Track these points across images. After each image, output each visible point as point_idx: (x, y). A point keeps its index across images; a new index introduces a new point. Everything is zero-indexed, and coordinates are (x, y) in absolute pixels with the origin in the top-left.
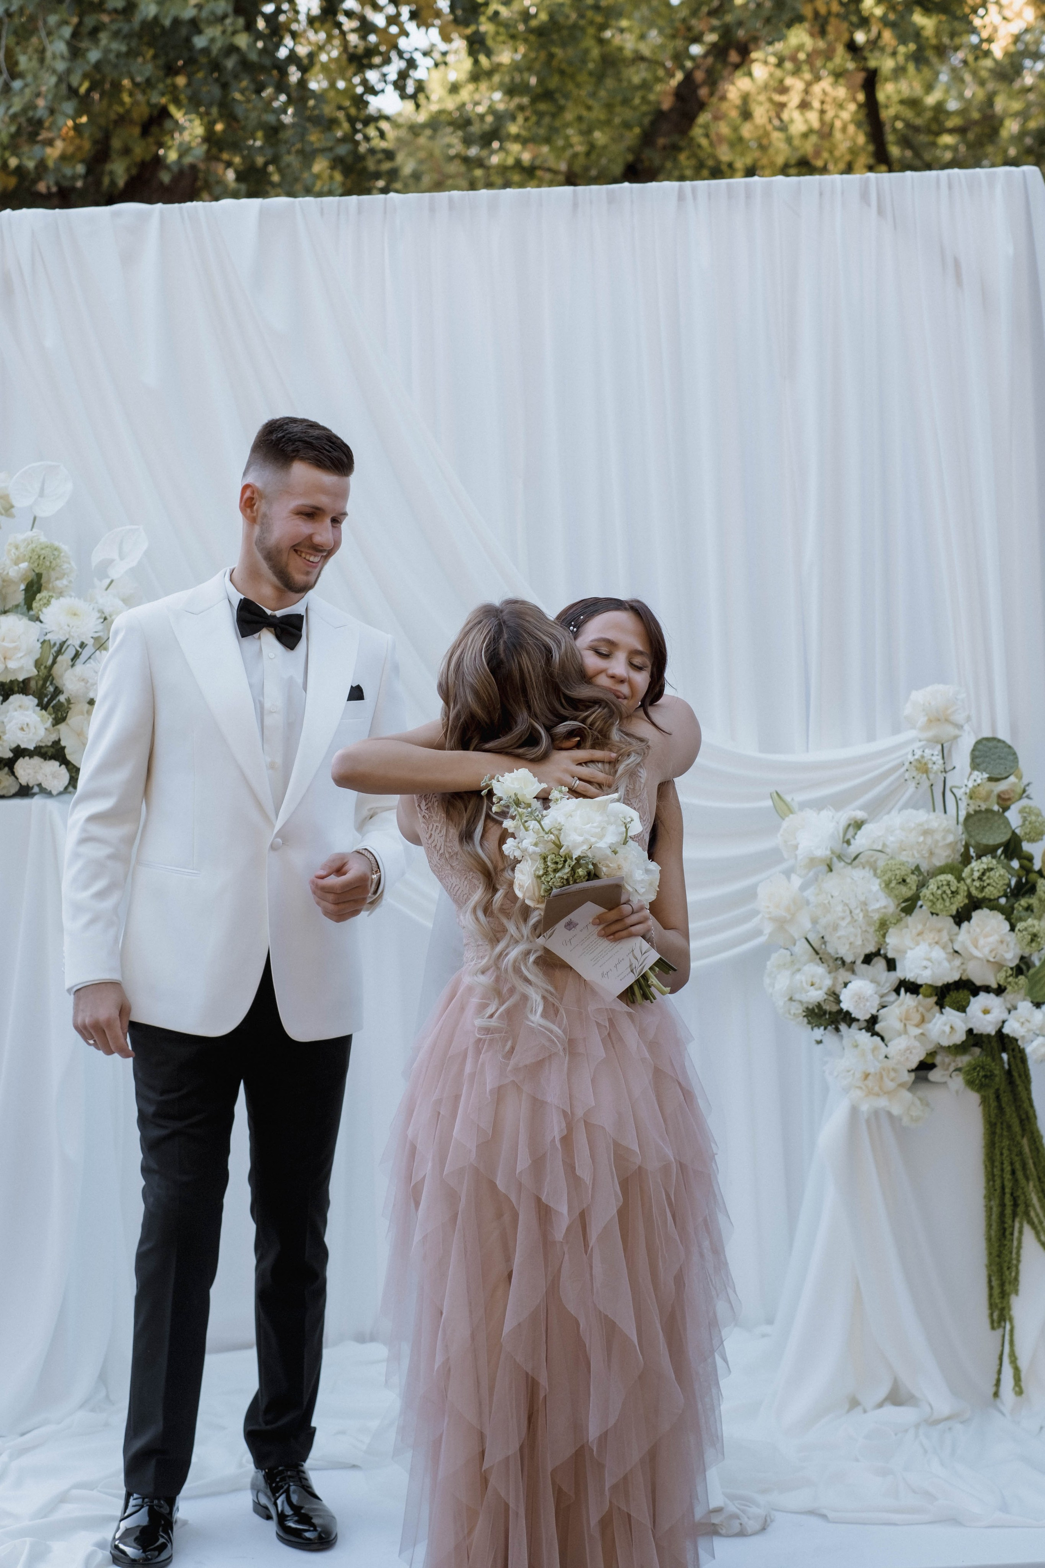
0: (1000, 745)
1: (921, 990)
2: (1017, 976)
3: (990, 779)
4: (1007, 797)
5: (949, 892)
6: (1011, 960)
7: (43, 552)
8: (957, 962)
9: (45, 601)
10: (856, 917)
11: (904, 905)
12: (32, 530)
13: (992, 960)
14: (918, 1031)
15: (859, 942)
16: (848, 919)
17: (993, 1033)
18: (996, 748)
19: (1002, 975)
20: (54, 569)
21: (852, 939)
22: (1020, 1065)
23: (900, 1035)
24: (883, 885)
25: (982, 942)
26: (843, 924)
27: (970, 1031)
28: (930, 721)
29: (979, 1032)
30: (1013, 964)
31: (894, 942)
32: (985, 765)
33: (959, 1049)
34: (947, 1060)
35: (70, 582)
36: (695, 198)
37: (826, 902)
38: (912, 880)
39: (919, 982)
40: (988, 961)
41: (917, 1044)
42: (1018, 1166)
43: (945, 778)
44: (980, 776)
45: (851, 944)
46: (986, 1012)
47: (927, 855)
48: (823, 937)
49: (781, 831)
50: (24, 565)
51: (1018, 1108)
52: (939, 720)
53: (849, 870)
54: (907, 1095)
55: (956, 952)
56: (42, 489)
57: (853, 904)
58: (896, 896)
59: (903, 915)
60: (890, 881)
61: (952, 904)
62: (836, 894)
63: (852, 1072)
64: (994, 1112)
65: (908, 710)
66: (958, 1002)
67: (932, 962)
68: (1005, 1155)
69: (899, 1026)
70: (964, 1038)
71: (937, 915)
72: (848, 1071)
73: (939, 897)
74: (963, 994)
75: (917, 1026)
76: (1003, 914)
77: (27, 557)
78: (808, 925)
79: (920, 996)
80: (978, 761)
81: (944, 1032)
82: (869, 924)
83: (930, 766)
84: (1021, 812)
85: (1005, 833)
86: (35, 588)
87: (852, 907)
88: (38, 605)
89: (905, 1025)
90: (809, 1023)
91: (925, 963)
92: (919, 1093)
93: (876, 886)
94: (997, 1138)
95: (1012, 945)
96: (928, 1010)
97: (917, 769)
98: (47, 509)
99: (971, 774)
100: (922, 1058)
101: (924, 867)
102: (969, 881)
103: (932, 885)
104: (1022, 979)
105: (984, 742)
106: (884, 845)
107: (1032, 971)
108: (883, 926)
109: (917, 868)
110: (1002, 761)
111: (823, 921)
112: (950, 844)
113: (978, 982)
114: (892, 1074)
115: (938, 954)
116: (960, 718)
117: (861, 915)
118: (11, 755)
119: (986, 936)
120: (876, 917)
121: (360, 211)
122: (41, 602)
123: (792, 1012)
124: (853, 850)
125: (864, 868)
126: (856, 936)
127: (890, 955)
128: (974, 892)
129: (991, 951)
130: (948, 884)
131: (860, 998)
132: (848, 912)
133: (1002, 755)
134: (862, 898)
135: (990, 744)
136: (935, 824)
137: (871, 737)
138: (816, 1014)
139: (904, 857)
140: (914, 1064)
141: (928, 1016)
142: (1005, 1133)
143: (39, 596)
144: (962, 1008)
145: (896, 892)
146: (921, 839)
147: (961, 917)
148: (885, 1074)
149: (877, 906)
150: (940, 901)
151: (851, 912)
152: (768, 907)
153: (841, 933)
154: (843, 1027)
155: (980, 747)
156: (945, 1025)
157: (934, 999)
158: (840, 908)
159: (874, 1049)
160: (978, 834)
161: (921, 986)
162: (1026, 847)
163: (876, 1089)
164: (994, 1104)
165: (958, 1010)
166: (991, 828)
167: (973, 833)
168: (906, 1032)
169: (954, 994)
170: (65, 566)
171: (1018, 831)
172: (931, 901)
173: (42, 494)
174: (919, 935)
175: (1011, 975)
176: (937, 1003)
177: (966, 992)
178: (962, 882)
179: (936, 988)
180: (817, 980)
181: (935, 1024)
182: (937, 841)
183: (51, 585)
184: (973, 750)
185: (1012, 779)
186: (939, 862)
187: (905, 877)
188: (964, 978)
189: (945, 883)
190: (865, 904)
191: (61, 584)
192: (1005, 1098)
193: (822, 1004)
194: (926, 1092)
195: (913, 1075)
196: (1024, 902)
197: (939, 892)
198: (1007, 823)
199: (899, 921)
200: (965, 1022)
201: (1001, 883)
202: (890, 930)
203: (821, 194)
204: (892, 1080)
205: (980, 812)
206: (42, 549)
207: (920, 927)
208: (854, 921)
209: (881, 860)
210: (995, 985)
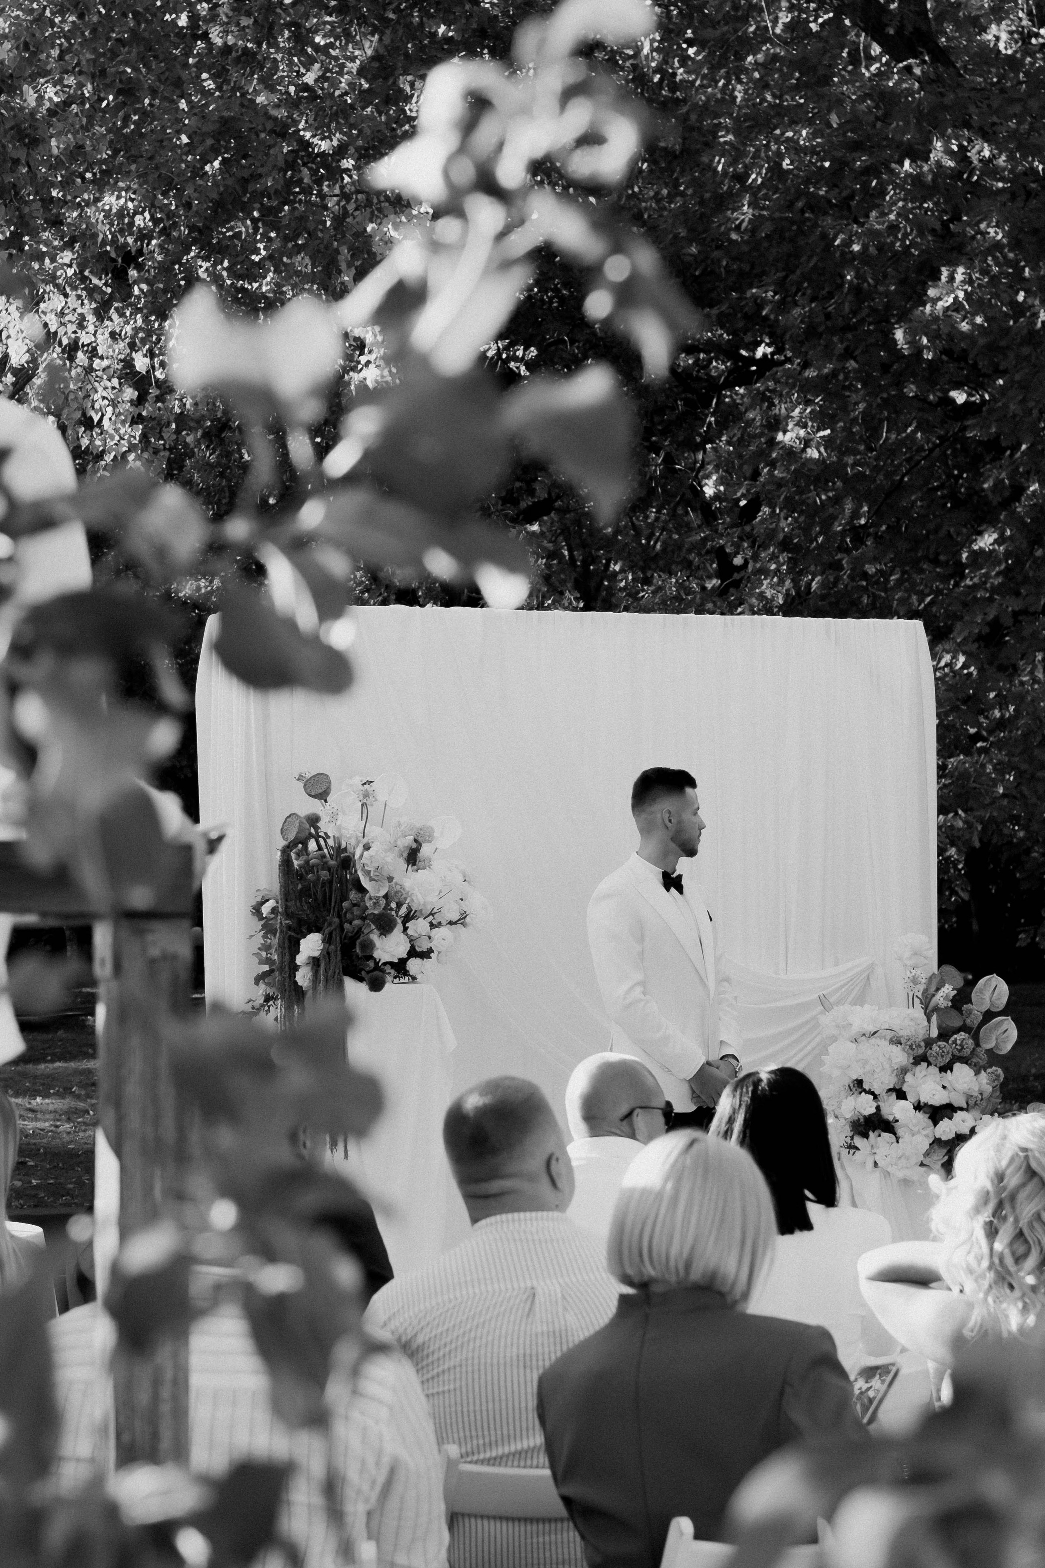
1: (923, 1109)
5: (944, 1052)
8: (944, 1093)
10: (884, 1067)
11: (914, 1060)
13: (964, 1092)
14: (924, 1134)
16: (880, 1068)
19: (970, 1100)
25: (959, 1081)
26: (878, 1070)
27: (956, 1132)
28: (911, 953)
30: (977, 1095)
31: (906, 1082)
33: (947, 1142)
37: (866, 1058)
38: (923, 1044)
39: (929, 1103)
40: (962, 1092)
41: (925, 1140)
44: (949, 987)
46: (963, 1122)
47: (915, 1034)
52: (917, 953)
53: (873, 1040)
54: (919, 1170)
55: (944, 1087)
57: (882, 1062)
58: (911, 1055)
59: (912, 1066)
60: (912, 1045)
61: (943, 1060)
62: (871, 1053)
66: (946, 1116)
67: (933, 1092)
70: (954, 1136)
71: (933, 1066)
73: (939, 1054)
74: (948, 1112)
75: (922, 1129)
76: (967, 1066)
81: (944, 1132)
82: (892, 1072)
85: (960, 1020)
89: (916, 1129)
93: (893, 1049)
95: (975, 1084)
100: (928, 1148)
102: (952, 1046)
103: (935, 1048)
106: (890, 1026)
108: (904, 1071)
112: (925, 1027)
113: (956, 1105)
114: (916, 1156)
117: (888, 1066)
118: (405, 956)
119: (961, 1078)
120: (896, 1066)
126: (882, 1078)
127: (904, 1090)
128: (956, 1053)
129: (965, 1087)
130: (941, 1047)
134: (888, 1057)
139: (905, 1032)
144: (951, 1118)
145: (913, 1052)
147: (946, 1068)
149: (898, 1060)
150: (940, 1057)
151: (880, 1065)
154: (871, 1133)
156: (945, 1128)
157: (928, 1115)
158: (874, 1062)
160: (946, 1020)
161: (927, 1106)
168: (916, 1132)
169: (941, 1112)
172: (932, 1057)
174: (921, 1078)
176: (933, 1116)
177: (950, 1110)
178: (948, 1047)
179: (933, 1107)
182: (919, 1025)
187: (920, 1043)
188: (949, 1102)
190: (890, 1059)
193: (871, 1116)
197: (940, 1051)
199: (911, 1069)
200: (955, 1127)
202: (905, 1075)
204: (912, 1161)
205: (947, 1007)
208: (883, 1069)
209: (890, 1035)
210: (965, 1106)
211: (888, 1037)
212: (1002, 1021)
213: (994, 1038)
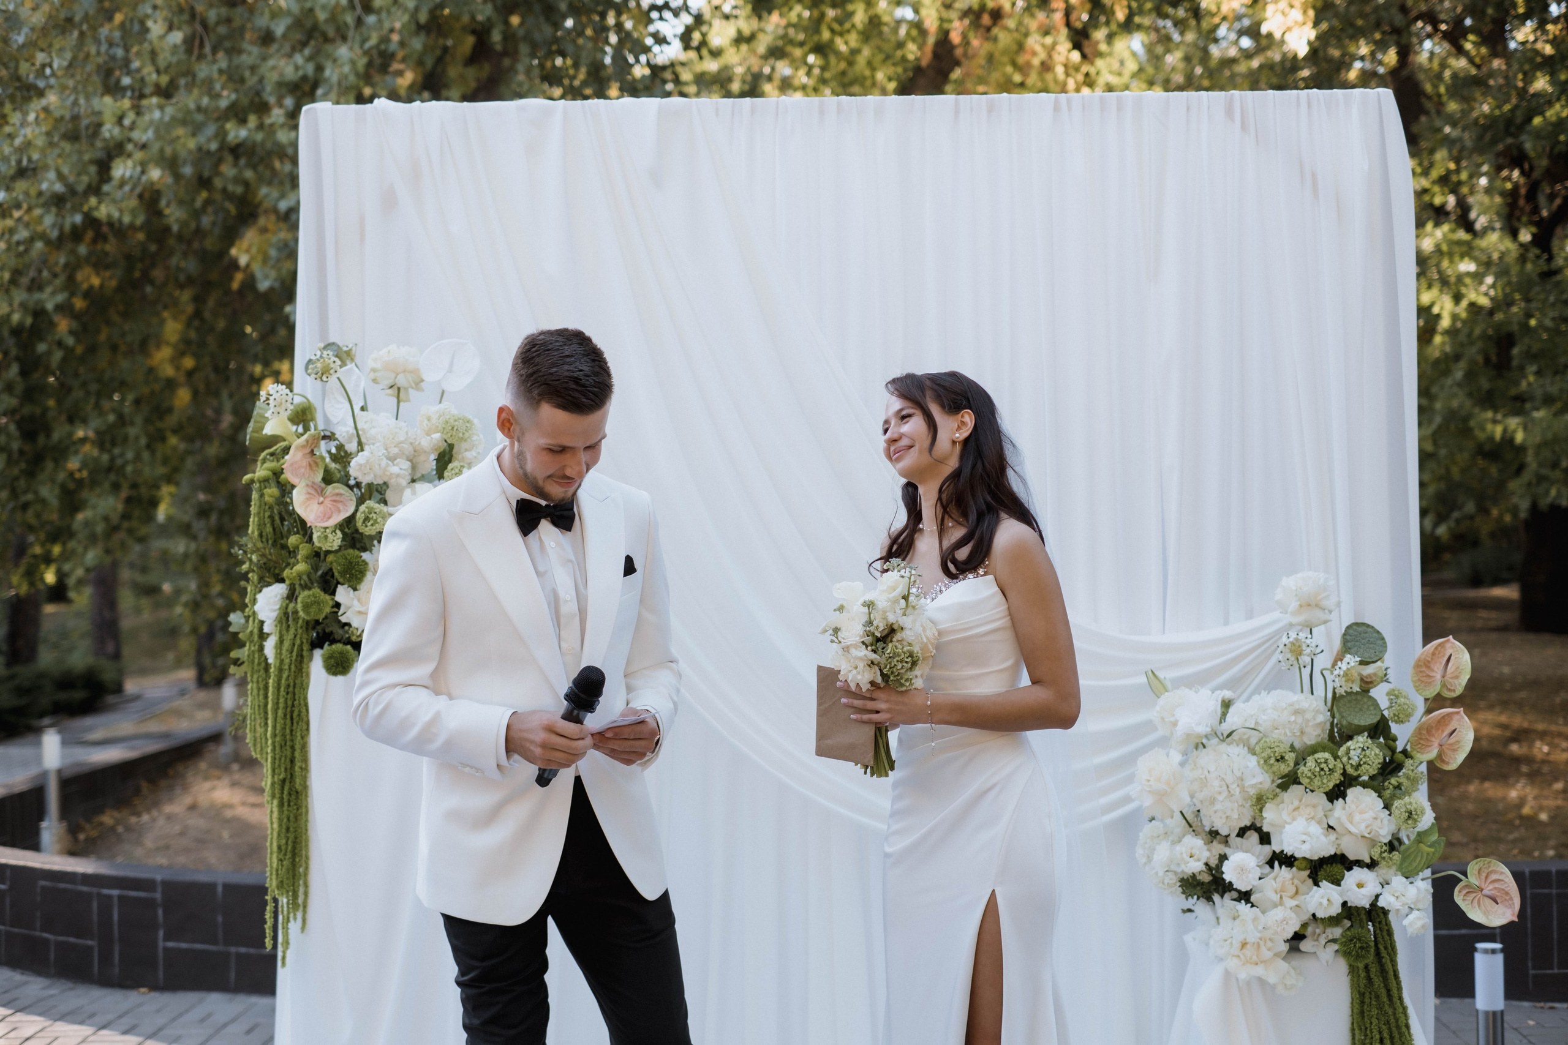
0: (1370, 630)
1: (1296, 863)
2: (1390, 852)
3: (1362, 663)
4: (1369, 680)
5: (1326, 769)
6: (1384, 837)
7: (457, 423)
8: (1333, 836)
9: (457, 471)
10: (1232, 792)
11: (1280, 781)
12: (440, 402)
13: (1367, 835)
14: (1294, 903)
15: (1236, 816)
16: (1225, 794)
17: (1367, 906)
18: (1366, 633)
19: (1377, 850)
20: (466, 440)
21: (1228, 814)
22: (1387, 938)
23: (1275, 906)
24: (1262, 762)
25: (1357, 817)
26: (1220, 798)
27: (1344, 904)
28: (1301, 606)
29: (1353, 905)
30: (1386, 841)
31: (1270, 818)
32: (1355, 649)
33: (1334, 921)
34: (1318, 931)
35: (479, 453)
36: (1070, 109)
37: (1203, 777)
38: (1291, 757)
39: (1297, 855)
40: (1363, 837)
41: (1293, 915)
42: (1386, 1035)
43: (1312, 660)
44: (1353, 660)
45: (1227, 817)
46: (1360, 886)
47: (1298, 734)
48: (1199, 811)
49: (1158, 708)
50: (437, 436)
51: (1385, 980)
52: (1309, 605)
53: (1223, 747)
54: (1283, 966)
55: (1331, 827)
56: (451, 364)
57: (1229, 779)
58: (1274, 773)
59: (1278, 790)
60: (1270, 757)
61: (1329, 781)
62: (1212, 769)
63: (1229, 941)
64: (1363, 982)
65: (1279, 595)
66: (1332, 876)
67: (1310, 836)
68: (1374, 1024)
69: (1276, 898)
70: (1340, 911)
71: (1312, 791)
72: (1226, 940)
73: (1317, 774)
74: (1337, 868)
75: (1292, 898)
76: (1376, 792)
77: (440, 428)
78: (1188, 799)
79: (1294, 869)
80: (1349, 644)
81: (1321, 904)
82: (1245, 800)
83: (1304, 648)
84: (1388, 694)
85: (1375, 714)
86: (446, 458)
87: (1228, 782)
88: (450, 474)
89: (1281, 897)
90: (1184, 892)
91: (1304, 838)
92: (1294, 963)
93: (1253, 762)
94: (1366, 1007)
95: (1386, 822)
96: (1303, 882)
97: (1291, 651)
98: (455, 384)
99: (1339, 658)
100: (1297, 929)
101: (1297, 745)
102: (1345, 759)
103: (1310, 762)
104: (1396, 855)
105: (1355, 627)
106: (1257, 723)
107: (1403, 848)
108: (1260, 801)
109: (1292, 747)
110: (1372, 646)
111: (1200, 796)
112: (1320, 724)
113: (1351, 857)
114: (1269, 944)
115: (1316, 830)
116: (1330, 603)
117: (1238, 790)
119: (1361, 813)
120: (1253, 792)
121: (753, 111)
122: (453, 472)
123: (1166, 882)
124: (1226, 728)
125: (1238, 745)
126: (1232, 810)
127: (1265, 829)
128: (1350, 770)
129: (1367, 827)
130: (1326, 762)
131: (1242, 870)
132: (1225, 787)
133: (1372, 640)
134: (1239, 774)
135: (1360, 629)
136: (1305, 705)
137: (1226, 623)
138: (1190, 884)
139: (1276, 735)
140: (1290, 935)
141: (1302, 888)
142: (1374, 1003)
143: (450, 466)
144: (1337, 882)
145: (1275, 769)
146: (1293, 718)
147: (1336, 794)
148: (1262, 943)
149: (1254, 781)
150: (1318, 778)
151: (1228, 787)
152: (1149, 781)
153: (1218, 806)
154: (1216, 897)
155: (1351, 631)
156: (1322, 897)
157: (1308, 872)
158: (1216, 783)
159: (1255, 920)
160: (1349, 715)
161: (1296, 859)
162: (1395, 728)
163: (1255, 958)
164: (1363, 974)
165: (1332, 883)
166: (1361, 710)
167: (1344, 714)
168: (1281, 902)
169: (1327, 868)
170: (475, 438)
171: (1386, 713)
172: (1309, 778)
173: (450, 370)
174: (1294, 810)
175: (1386, 851)
176: (1309, 876)
177: (1340, 866)
178: (1338, 760)
179: (1311, 861)
180: (1196, 852)
181: (1313, 897)
182: (1308, 721)
183: (460, 456)
184: (1344, 635)
185: (1379, 663)
186: (1310, 739)
187: (1284, 755)
188: (1338, 853)
189: (1323, 760)
190: (1241, 779)
191: (469, 455)
192: (1374, 969)
193: (1197, 875)
194: (1297, 961)
195: (1288, 944)
196: (1394, 781)
197: (1318, 769)
198: (1376, 704)
199: (1276, 795)
200: (1341, 895)
201: (1377, 761)
202: (1267, 805)
203: (1188, 108)
204: (1269, 950)
205: (1352, 693)
206: (456, 421)
207: (1296, 803)
208: (1231, 795)
209: (1254, 738)
210: (1368, 860)
211: (1253, 741)
212: (1449, 715)
213: (1436, 744)
